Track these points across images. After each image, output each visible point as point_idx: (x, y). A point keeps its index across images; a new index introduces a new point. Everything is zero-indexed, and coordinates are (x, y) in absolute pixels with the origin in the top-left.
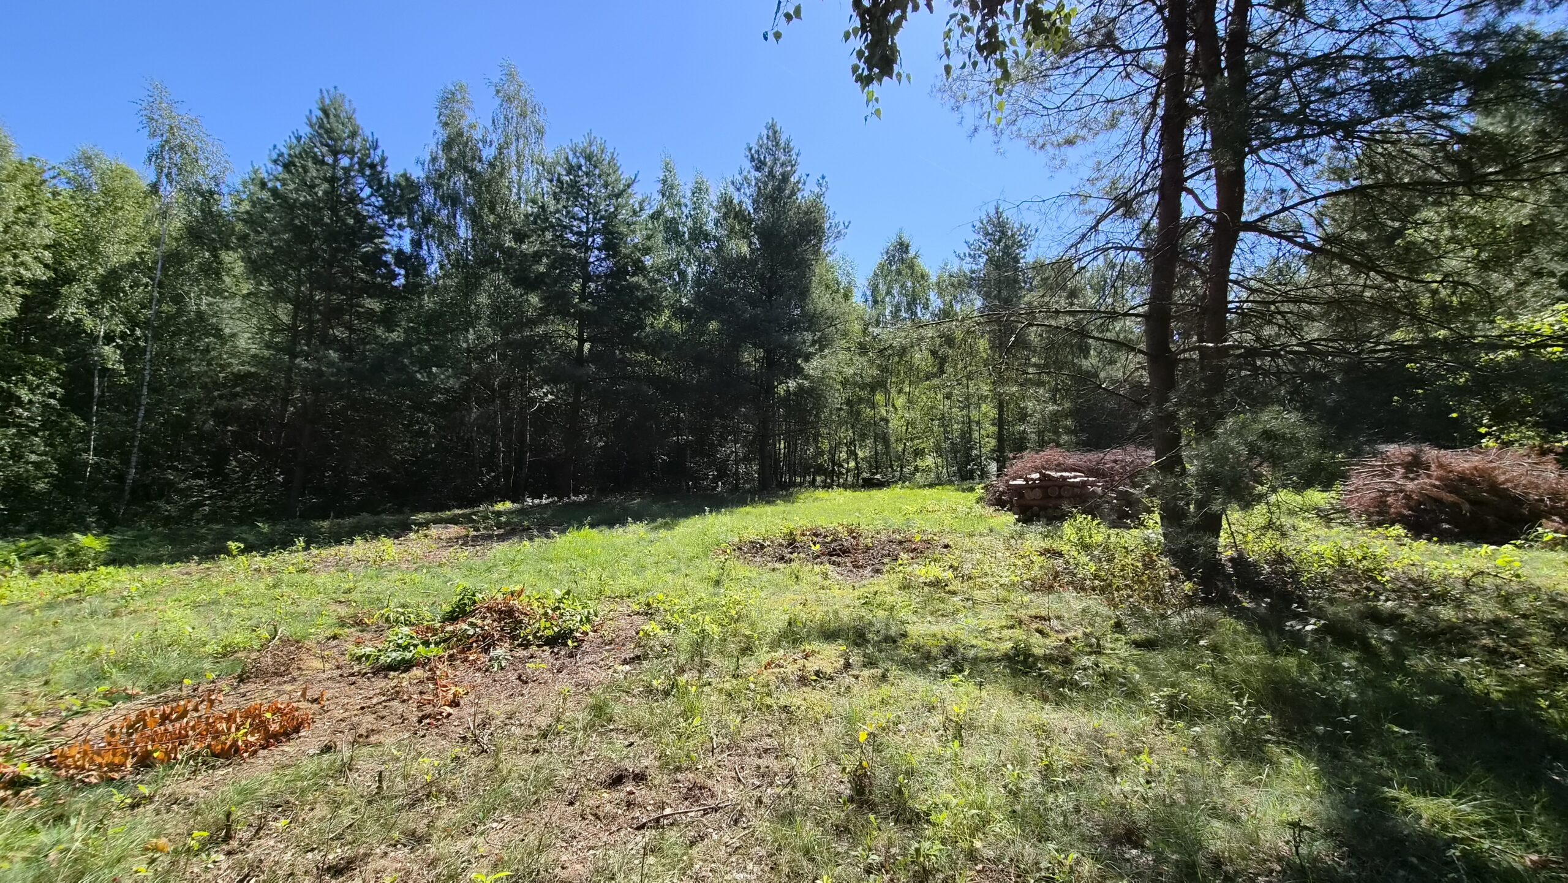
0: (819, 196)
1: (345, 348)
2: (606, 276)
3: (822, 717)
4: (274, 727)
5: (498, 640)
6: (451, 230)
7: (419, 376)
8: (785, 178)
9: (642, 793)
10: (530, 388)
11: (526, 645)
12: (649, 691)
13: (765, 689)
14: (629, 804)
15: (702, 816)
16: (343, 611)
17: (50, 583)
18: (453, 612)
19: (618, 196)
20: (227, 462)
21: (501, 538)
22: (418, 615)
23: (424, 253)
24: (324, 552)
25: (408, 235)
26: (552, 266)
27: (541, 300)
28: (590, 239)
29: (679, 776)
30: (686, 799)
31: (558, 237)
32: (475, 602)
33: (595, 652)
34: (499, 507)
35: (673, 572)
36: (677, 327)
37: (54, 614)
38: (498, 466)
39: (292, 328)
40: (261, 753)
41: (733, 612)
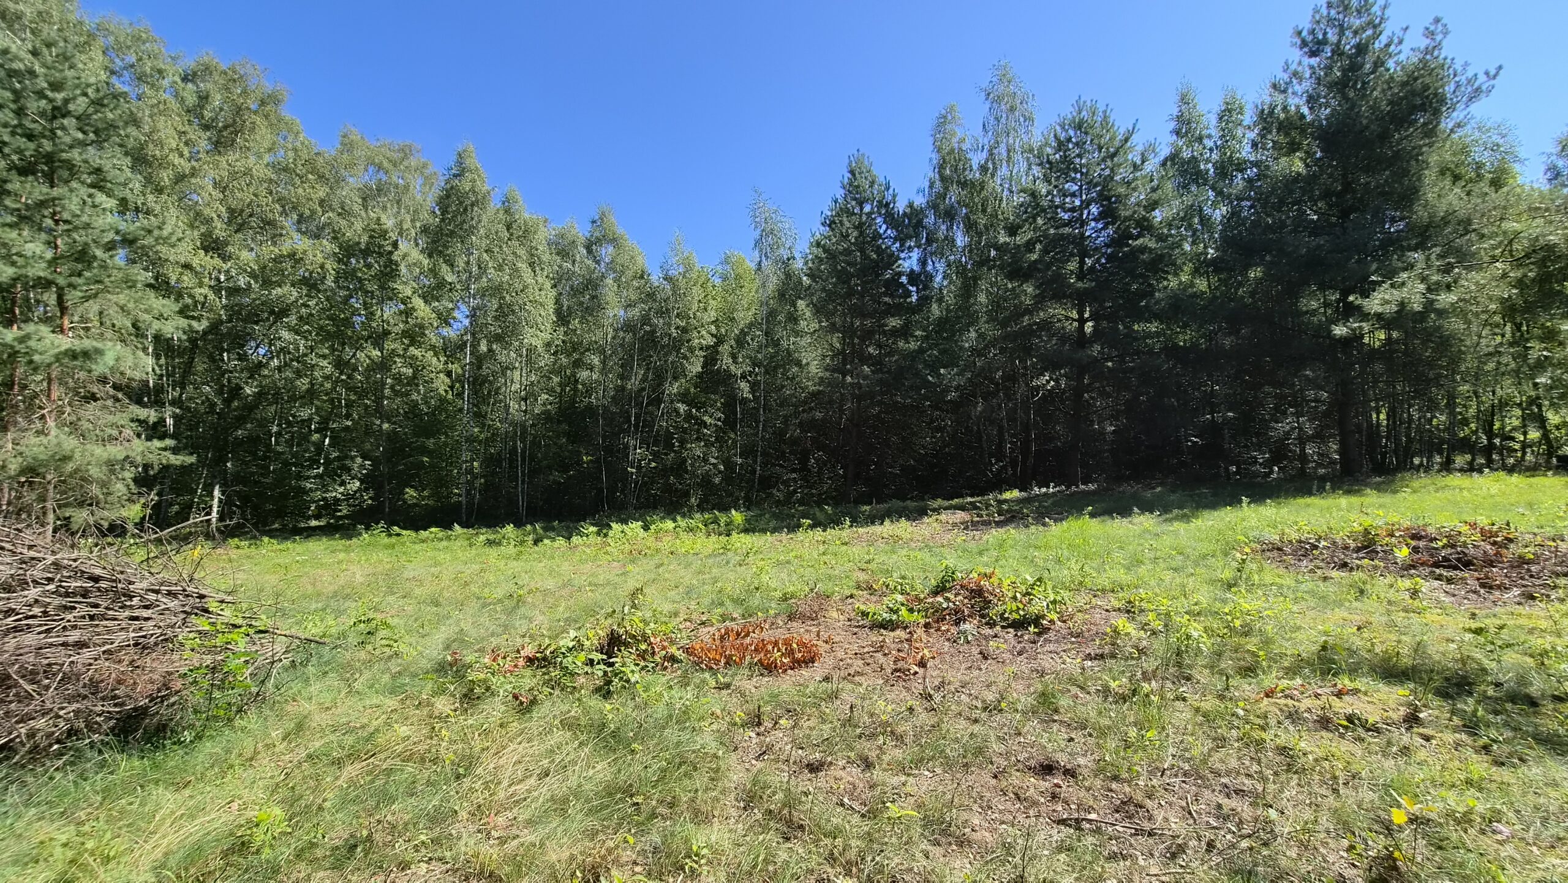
0: (1427, 51)
1: (877, 363)
2: (1107, 246)
3: (1342, 777)
4: (799, 655)
5: (969, 616)
6: (950, 241)
7: (930, 378)
8: (1362, 49)
9: (1067, 788)
10: (1032, 377)
11: (992, 624)
12: (1106, 691)
13: (1261, 722)
14: (1054, 797)
15: (1132, 835)
16: (862, 577)
17: (713, 543)
18: (938, 586)
19: (1113, 156)
20: (808, 460)
21: (999, 524)
22: (912, 587)
23: (929, 268)
24: (861, 530)
25: (915, 255)
26: (1045, 251)
27: (1036, 287)
28: (1086, 212)
29: (1114, 786)
30: (1117, 812)
31: (1049, 219)
32: (954, 580)
33: (1057, 641)
34: (1007, 495)
35: (1175, 570)
36: (1202, 284)
37: (711, 561)
38: (1005, 456)
39: (842, 352)
40: (789, 671)
41: (1238, 623)
